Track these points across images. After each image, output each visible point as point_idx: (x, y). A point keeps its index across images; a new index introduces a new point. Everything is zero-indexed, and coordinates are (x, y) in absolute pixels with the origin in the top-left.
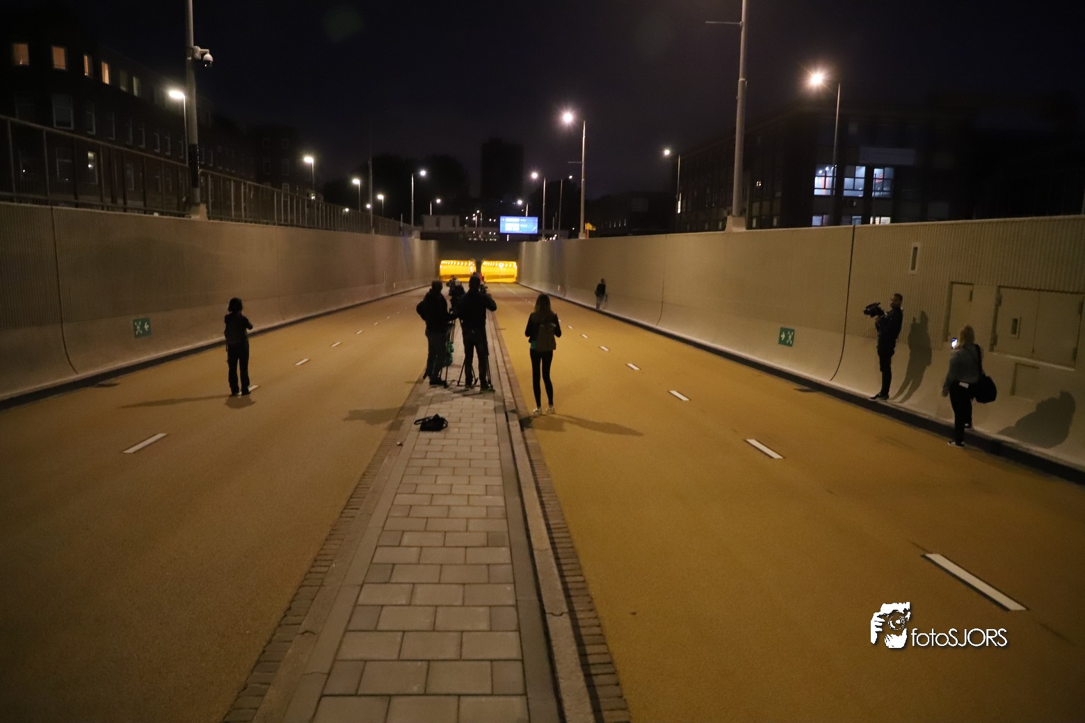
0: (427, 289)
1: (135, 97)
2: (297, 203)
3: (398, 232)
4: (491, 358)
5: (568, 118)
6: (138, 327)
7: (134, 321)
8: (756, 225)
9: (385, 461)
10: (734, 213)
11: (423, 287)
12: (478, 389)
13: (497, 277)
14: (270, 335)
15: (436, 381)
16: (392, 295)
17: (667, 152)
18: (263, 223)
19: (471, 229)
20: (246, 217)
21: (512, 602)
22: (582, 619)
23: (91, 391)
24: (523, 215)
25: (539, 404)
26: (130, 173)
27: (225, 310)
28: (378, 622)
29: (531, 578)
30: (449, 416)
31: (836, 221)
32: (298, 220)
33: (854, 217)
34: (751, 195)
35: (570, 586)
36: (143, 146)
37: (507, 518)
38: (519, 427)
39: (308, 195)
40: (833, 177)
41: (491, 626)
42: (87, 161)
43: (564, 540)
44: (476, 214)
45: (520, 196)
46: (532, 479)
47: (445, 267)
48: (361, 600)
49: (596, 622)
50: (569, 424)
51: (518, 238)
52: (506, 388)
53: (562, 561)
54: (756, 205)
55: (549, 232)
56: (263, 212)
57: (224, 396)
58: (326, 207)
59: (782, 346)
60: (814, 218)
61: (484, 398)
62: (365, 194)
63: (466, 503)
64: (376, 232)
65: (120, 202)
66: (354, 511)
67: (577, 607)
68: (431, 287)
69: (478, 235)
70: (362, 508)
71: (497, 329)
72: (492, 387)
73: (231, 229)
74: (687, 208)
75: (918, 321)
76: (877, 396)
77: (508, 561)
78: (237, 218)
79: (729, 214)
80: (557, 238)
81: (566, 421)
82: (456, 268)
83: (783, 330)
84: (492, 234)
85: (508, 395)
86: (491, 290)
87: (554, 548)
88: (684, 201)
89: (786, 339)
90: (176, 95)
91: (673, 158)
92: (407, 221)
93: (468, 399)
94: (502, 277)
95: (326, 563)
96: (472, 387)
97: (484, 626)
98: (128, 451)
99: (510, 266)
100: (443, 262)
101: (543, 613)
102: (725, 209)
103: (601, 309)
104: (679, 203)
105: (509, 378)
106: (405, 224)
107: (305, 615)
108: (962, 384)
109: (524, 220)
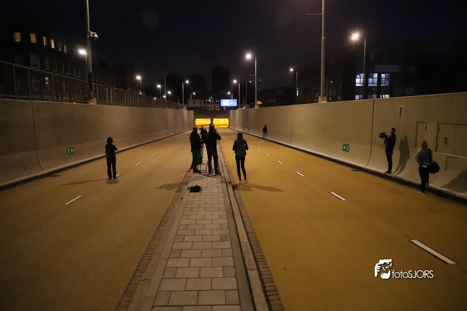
0: (191, 131)
1: (65, 53)
2: (134, 96)
3: (178, 107)
4: (219, 160)
5: (249, 56)
6: (69, 151)
7: (67, 148)
8: (331, 100)
9: (176, 206)
10: (321, 95)
11: (189, 130)
12: (214, 174)
13: (220, 125)
14: (124, 152)
15: (196, 171)
16: (175, 134)
17: (292, 70)
18: (120, 105)
19: (208, 105)
20: (113, 103)
21: (232, 265)
22: (263, 271)
23: (50, 178)
24: (230, 98)
25: (240, 179)
26: (63, 85)
27: (105, 142)
28: (176, 274)
29: (240, 254)
30: (202, 186)
31: (365, 97)
32: (135, 103)
33: (373, 95)
34: (328, 87)
35: (257, 257)
36: (69, 74)
37: (229, 229)
38: (232, 190)
39: (139, 93)
40: (364, 78)
41: (224, 275)
42: (45, 81)
43: (253, 238)
44: (210, 99)
45: (229, 91)
46: (238, 211)
47: (198, 122)
48: (168, 265)
49: (268, 273)
50: (253, 188)
51: (229, 108)
52: (226, 173)
53: (253, 247)
54: (331, 91)
55: (242, 105)
56: (120, 101)
57: (106, 179)
58: (147, 98)
59: (344, 152)
60: (356, 96)
61: (217, 177)
62: (163, 91)
63: (211, 223)
64: (168, 108)
65: (60, 98)
66: (163, 227)
67: (260, 266)
68: (193, 131)
69: (211, 107)
70: (166, 226)
71: (221, 148)
72: (220, 172)
73: (107, 108)
74: (301, 93)
75: (403, 140)
76: (386, 172)
77: (230, 247)
78: (109, 103)
79: (319, 96)
80: (245, 108)
81: (252, 186)
82: (202, 122)
83: (344, 145)
84: (217, 107)
85: (227, 176)
86: (218, 131)
87: (249, 241)
88: (300, 91)
89: (346, 149)
90: (82, 52)
91: (294, 72)
92: (181, 102)
93: (210, 178)
94: (222, 125)
95: (151, 250)
96: (211, 173)
97: (221, 275)
98: (65, 204)
99: (225, 120)
100: (197, 120)
101: (246, 269)
102: (317, 93)
103: (265, 138)
104: (298, 91)
105: (227, 169)
106: (180, 104)
107: (144, 272)
108: (423, 166)
109: (231, 100)
